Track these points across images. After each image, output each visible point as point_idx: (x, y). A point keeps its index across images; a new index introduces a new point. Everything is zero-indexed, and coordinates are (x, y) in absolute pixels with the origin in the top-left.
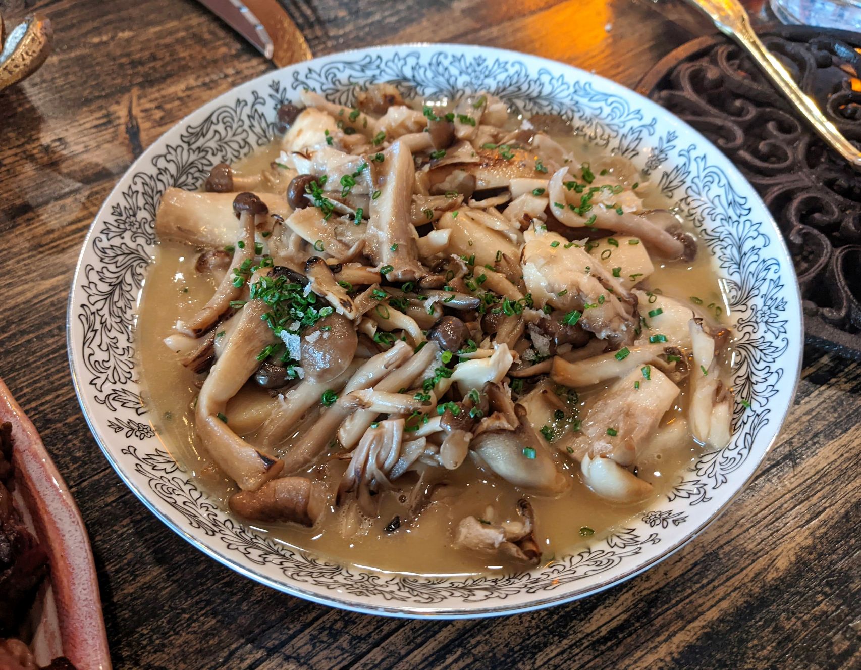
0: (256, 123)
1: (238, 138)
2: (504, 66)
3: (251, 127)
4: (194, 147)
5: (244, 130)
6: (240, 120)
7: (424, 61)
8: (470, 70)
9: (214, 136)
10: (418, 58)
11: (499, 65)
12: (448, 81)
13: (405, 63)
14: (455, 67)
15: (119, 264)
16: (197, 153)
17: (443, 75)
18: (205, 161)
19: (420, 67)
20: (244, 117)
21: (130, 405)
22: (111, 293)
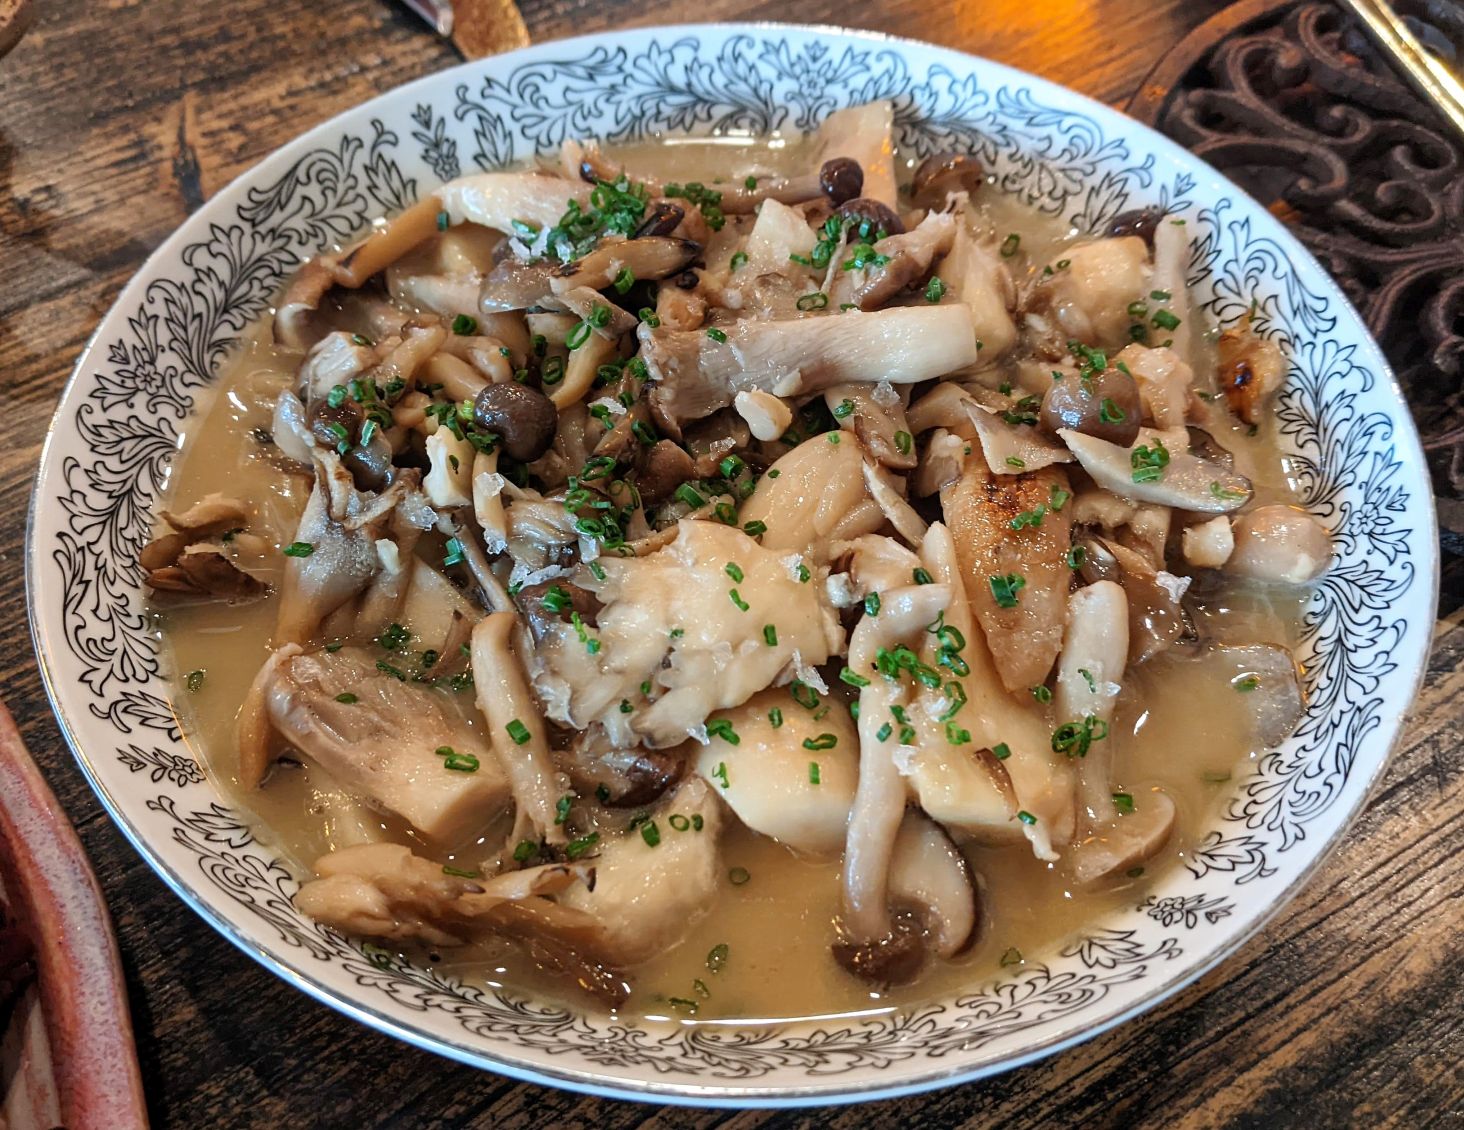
0: (380, 181)
1: (347, 211)
2: (862, 60)
3: (372, 188)
4: (262, 229)
5: (358, 196)
6: (349, 175)
7: (708, 54)
8: (798, 70)
9: (301, 207)
10: (696, 49)
11: (853, 58)
12: (755, 91)
13: (673, 60)
14: (769, 63)
15: (124, 457)
16: (269, 239)
17: (746, 80)
18: (285, 257)
19: (701, 67)
20: (358, 170)
21: (159, 722)
22: (113, 513)
